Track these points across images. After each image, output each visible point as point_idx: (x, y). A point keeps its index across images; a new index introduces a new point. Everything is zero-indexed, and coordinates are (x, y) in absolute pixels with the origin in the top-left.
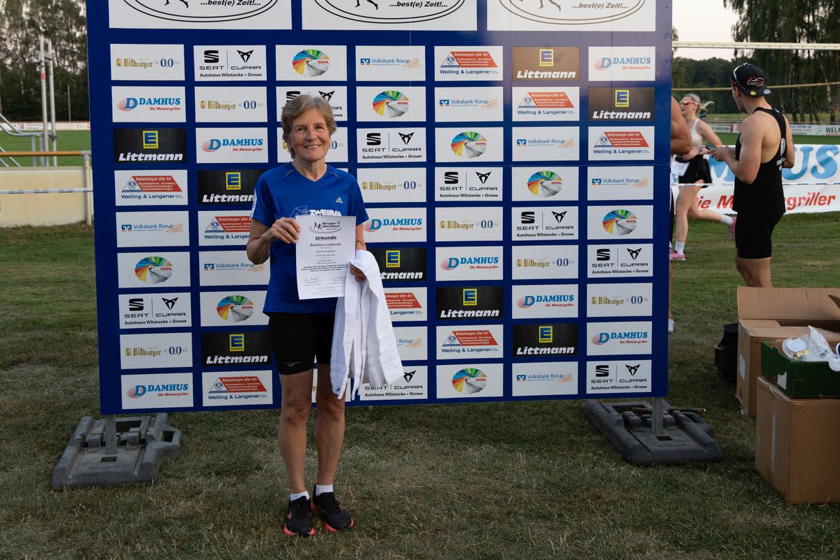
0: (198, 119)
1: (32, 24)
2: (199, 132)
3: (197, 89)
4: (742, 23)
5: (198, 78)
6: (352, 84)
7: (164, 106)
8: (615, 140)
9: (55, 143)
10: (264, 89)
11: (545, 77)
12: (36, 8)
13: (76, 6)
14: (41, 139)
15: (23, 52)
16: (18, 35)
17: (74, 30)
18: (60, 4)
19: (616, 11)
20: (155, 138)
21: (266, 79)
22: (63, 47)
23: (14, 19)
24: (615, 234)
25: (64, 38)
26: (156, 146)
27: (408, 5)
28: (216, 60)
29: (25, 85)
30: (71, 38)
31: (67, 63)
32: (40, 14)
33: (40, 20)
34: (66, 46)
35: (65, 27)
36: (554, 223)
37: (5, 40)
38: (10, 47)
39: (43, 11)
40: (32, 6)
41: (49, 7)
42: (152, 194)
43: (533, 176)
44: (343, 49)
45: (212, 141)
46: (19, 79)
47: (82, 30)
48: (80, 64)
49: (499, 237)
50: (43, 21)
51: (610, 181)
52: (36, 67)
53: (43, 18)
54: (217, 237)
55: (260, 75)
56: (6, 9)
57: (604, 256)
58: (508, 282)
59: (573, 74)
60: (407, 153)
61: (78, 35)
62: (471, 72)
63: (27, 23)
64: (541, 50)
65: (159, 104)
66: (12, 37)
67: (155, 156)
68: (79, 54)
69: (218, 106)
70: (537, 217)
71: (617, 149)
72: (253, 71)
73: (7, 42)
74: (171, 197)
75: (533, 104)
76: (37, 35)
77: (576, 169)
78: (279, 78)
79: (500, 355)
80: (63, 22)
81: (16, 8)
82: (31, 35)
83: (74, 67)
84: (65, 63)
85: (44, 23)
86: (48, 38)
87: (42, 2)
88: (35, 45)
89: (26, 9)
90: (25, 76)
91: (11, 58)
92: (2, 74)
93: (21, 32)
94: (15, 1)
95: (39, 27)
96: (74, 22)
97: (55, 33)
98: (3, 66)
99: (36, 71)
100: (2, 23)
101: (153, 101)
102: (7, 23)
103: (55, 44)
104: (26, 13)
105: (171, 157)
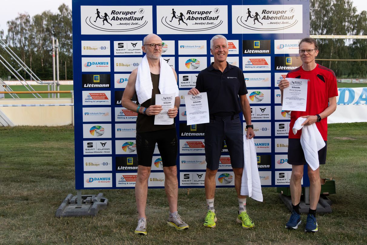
0: (115, 71)
1: (48, 30)
2: (116, 76)
3: (115, 58)
5: (115, 54)
6: (177, 56)
7: (102, 65)
9: (59, 87)
11: (256, 52)
13: (70, 21)
14: (52, 85)
15: (43, 45)
17: (69, 33)
18: (62, 19)
19: (285, 25)
20: (98, 78)
22: (63, 42)
23: (39, 28)
24: (287, 117)
25: (64, 37)
26: (99, 81)
27: (200, 24)
28: (123, 47)
29: (43, 62)
30: (67, 37)
32: (52, 25)
33: (51, 27)
34: (65, 41)
35: (65, 32)
36: (260, 112)
37: (34, 38)
38: (37, 42)
39: (54, 24)
40: (48, 21)
41: (57, 21)
43: (252, 93)
45: (121, 79)
46: (41, 58)
50: (53, 28)
52: (49, 52)
53: (54, 27)
54: (122, 118)
55: (140, 53)
56: (35, 22)
59: (268, 51)
61: (71, 35)
63: (45, 29)
64: (254, 42)
65: (100, 64)
67: (98, 85)
68: (71, 45)
69: (123, 65)
72: (137, 51)
73: (35, 40)
74: (104, 101)
75: (252, 63)
76: (50, 36)
77: (270, 90)
80: (63, 29)
81: (40, 22)
82: (47, 36)
83: (69, 52)
84: (64, 50)
85: (54, 30)
86: (56, 37)
87: (53, 18)
88: (49, 41)
89: (45, 22)
90: (43, 57)
91: (37, 48)
92: (32, 56)
93: (42, 34)
94: (40, 19)
95: (51, 31)
96: (69, 28)
97: (59, 35)
98: (33, 52)
99: (50, 54)
100: (33, 30)
101: (98, 63)
102: (35, 29)
103: (60, 40)
104: (45, 25)
105: (104, 85)
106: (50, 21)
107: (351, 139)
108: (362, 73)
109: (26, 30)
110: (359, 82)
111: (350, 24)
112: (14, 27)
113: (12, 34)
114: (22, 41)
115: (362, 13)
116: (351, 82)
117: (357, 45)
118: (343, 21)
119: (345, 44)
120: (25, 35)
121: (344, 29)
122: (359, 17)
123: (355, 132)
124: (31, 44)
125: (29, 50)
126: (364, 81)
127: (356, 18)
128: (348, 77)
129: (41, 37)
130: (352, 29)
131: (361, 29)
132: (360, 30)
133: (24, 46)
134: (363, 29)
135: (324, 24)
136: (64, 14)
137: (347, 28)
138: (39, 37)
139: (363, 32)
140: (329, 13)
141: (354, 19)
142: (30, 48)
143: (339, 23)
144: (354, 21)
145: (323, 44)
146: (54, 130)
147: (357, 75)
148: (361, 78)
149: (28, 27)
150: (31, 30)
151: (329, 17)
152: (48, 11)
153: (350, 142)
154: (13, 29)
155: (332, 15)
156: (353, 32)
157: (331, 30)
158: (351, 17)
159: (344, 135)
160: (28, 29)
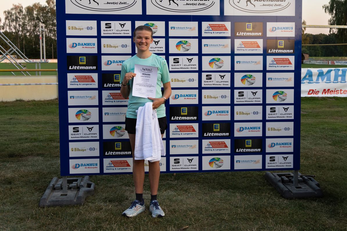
0: (102, 52)
1: (38, 19)
2: (103, 57)
3: (102, 39)
4: (333, 19)
5: (102, 35)
6: (167, 37)
7: (88, 46)
8: (278, 62)
10: (130, 40)
11: (249, 35)
12: (39, 12)
14: (40, 64)
15: (34, 30)
16: (32, 23)
17: (55, 21)
18: (49, 10)
19: (278, 7)
20: (84, 60)
21: (131, 35)
22: (51, 28)
23: (30, 17)
24: (278, 101)
26: (85, 63)
27: (191, 4)
28: (110, 27)
29: (34, 44)
31: (52, 35)
32: (41, 15)
33: (40, 16)
35: (52, 20)
36: (252, 96)
37: (26, 25)
38: (29, 28)
39: (42, 13)
40: (38, 11)
41: (45, 12)
42: (83, 83)
43: (243, 77)
44: (163, 23)
45: (108, 61)
49: (229, 102)
50: (42, 17)
51: (276, 79)
53: (42, 16)
54: (110, 101)
55: (129, 34)
56: (27, 12)
57: (273, 110)
58: (232, 121)
59: (260, 34)
60: (190, 67)
62: (217, 33)
63: (35, 18)
64: (247, 24)
65: (86, 45)
66: (30, 24)
67: (84, 67)
70: (245, 94)
71: (279, 65)
72: (125, 32)
73: (27, 26)
74: (91, 84)
75: (243, 46)
77: (261, 74)
79: (229, 152)
80: (51, 18)
81: (31, 12)
82: (37, 23)
83: (55, 37)
87: (42, 9)
90: (34, 40)
91: (29, 33)
92: (25, 39)
94: (31, 9)
95: (40, 20)
96: (55, 18)
97: (47, 22)
98: (25, 36)
101: (83, 44)
102: (27, 18)
103: (47, 27)
104: (35, 14)
106: (40, 12)
109: (20, 18)
112: (10, 15)
113: (9, 22)
114: (17, 27)
120: (19, 23)
124: (24, 29)
129: (33, 24)
133: (18, 31)
136: (51, 6)
149: (22, 16)
150: (24, 18)
152: (37, 3)
154: (9, 18)
160: (22, 18)
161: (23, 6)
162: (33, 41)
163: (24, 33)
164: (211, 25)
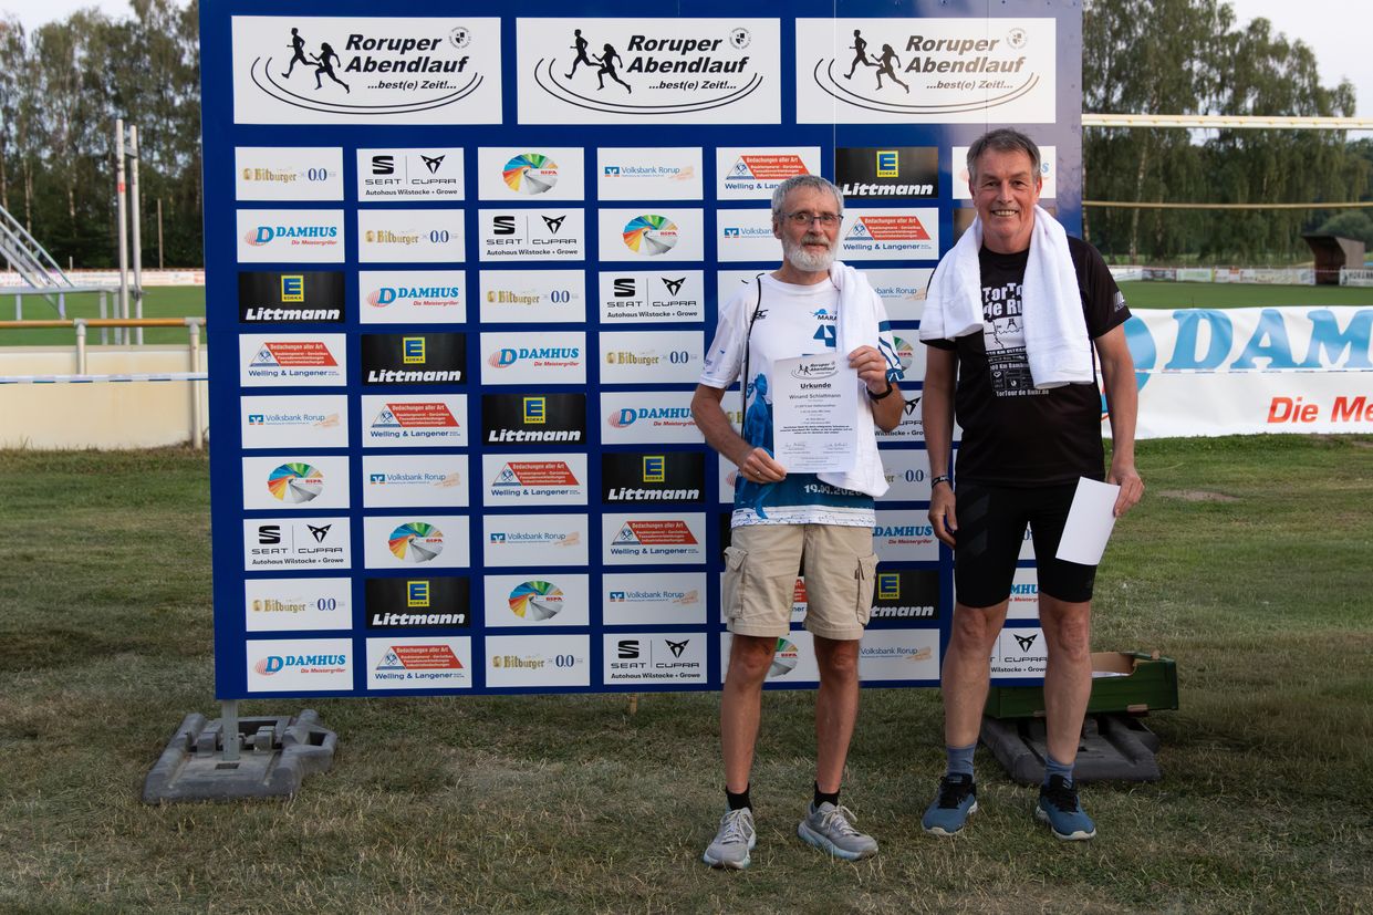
0: (362, 259)
1: (92, 81)
2: (364, 277)
3: (361, 213)
5: (362, 197)
6: (591, 205)
7: (313, 238)
9: (140, 303)
10: (460, 213)
11: (886, 193)
12: (98, 49)
13: (175, 47)
14: (116, 297)
15: (74, 136)
16: (64, 103)
17: (171, 93)
18: (144, 42)
19: (993, 93)
20: (298, 286)
21: (463, 198)
22: (150, 126)
23: (58, 73)
25: (151, 107)
26: (300, 298)
28: (390, 171)
29: (76, 200)
30: (165, 109)
31: (156, 157)
32: (107, 62)
33: (104, 71)
34: (155, 124)
35: (155, 88)
37: (40, 111)
38: (50, 126)
39: (114, 59)
40: (91, 47)
41: (125, 49)
42: (294, 369)
44: (577, 154)
45: (383, 290)
46: (66, 187)
47: (186, 93)
48: (181, 159)
50: (111, 75)
52: (97, 164)
53: (113, 68)
55: (455, 192)
56: (43, 53)
59: (928, 189)
60: (675, 308)
61: (178, 101)
63: (81, 79)
64: (879, 153)
65: (306, 235)
66: (55, 106)
67: (298, 312)
68: (181, 138)
69: (392, 238)
72: (444, 187)
73: (44, 117)
74: (321, 373)
75: (867, 232)
76: (100, 102)
78: (482, 196)
80: (150, 76)
81: (61, 50)
82: (89, 102)
83: (170, 164)
84: (152, 156)
85: (113, 80)
86: (122, 109)
87: (110, 37)
88: (98, 121)
89: (80, 53)
90: (75, 180)
91: (50, 147)
92: (33, 178)
93: (71, 97)
94: (61, 39)
95: (105, 86)
96: (171, 76)
97: (134, 98)
98: (36, 163)
99: (101, 169)
100: (34, 78)
101: (296, 231)
102: (44, 79)
103: (136, 120)
104: (80, 61)
105: (322, 314)
106: (101, 50)
107: (1220, 499)
108: (1251, 248)
109: (9, 81)
110: (1242, 278)
111: (1211, 66)
115: (1253, 28)
116: (1214, 278)
117: (1235, 145)
118: (1185, 57)
119: (1189, 138)
120: (7, 101)
121: (1190, 84)
122: (1242, 40)
123: (1234, 472)
124: (29, 132)
125: (22, 155)
126: (1259, 276)
127: (1233, 46)
128: (1202, 261)
129: (68, 106)
130: (1215, 84)
131: (1249, 86)
132: (1245, 89)
134: (1256, 86)
135: (1114, 64)
136: (151, 22)
137: (1197, 82)
138: (57, 108)
139: (1256, 96)
140: (1135, 25)
141: (1223, 50)
142: (24, 150)
143: (1169, 62)
144: (1224, 57)
145: (1111, 137)
146: (123, 464)
147: (1233, 254)
148: (1249, 263)
149: (19, 71)
150: (27, 80)
151: (1131, 38)
152: (92, 10)
153: (1216, 508)
155: (1145, 31)
156: (1221, 97)
157: (1140, 89)
158: (1213, 42)
159: (1194, 484)
160: (19, 77)
161: (24, 25)
162: (70, 187)
163: (28, 148)
164: (748, 160)
